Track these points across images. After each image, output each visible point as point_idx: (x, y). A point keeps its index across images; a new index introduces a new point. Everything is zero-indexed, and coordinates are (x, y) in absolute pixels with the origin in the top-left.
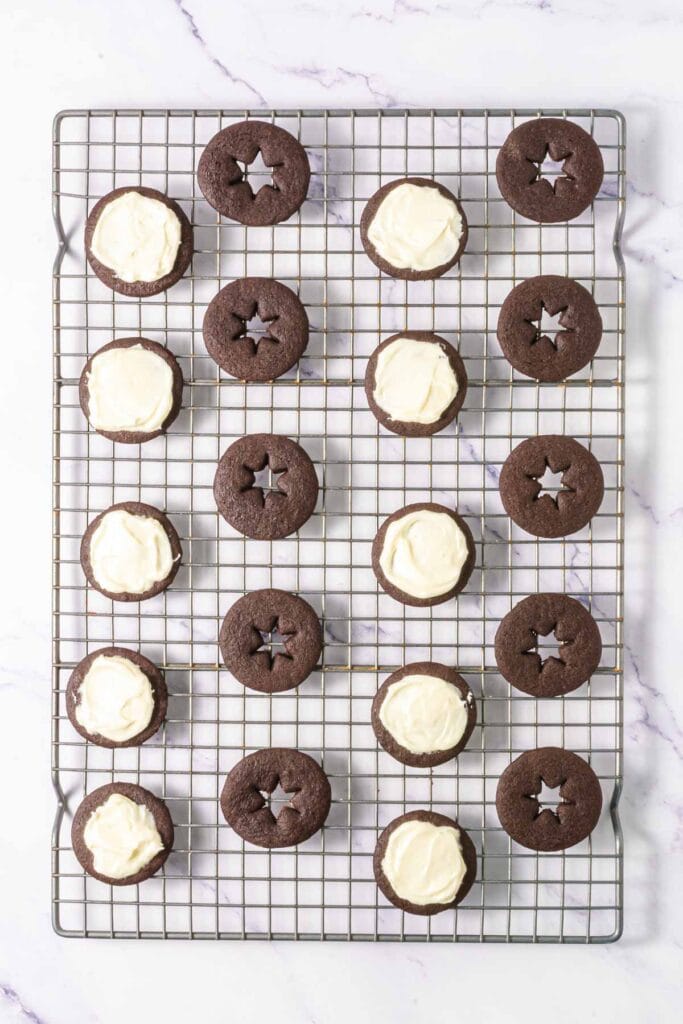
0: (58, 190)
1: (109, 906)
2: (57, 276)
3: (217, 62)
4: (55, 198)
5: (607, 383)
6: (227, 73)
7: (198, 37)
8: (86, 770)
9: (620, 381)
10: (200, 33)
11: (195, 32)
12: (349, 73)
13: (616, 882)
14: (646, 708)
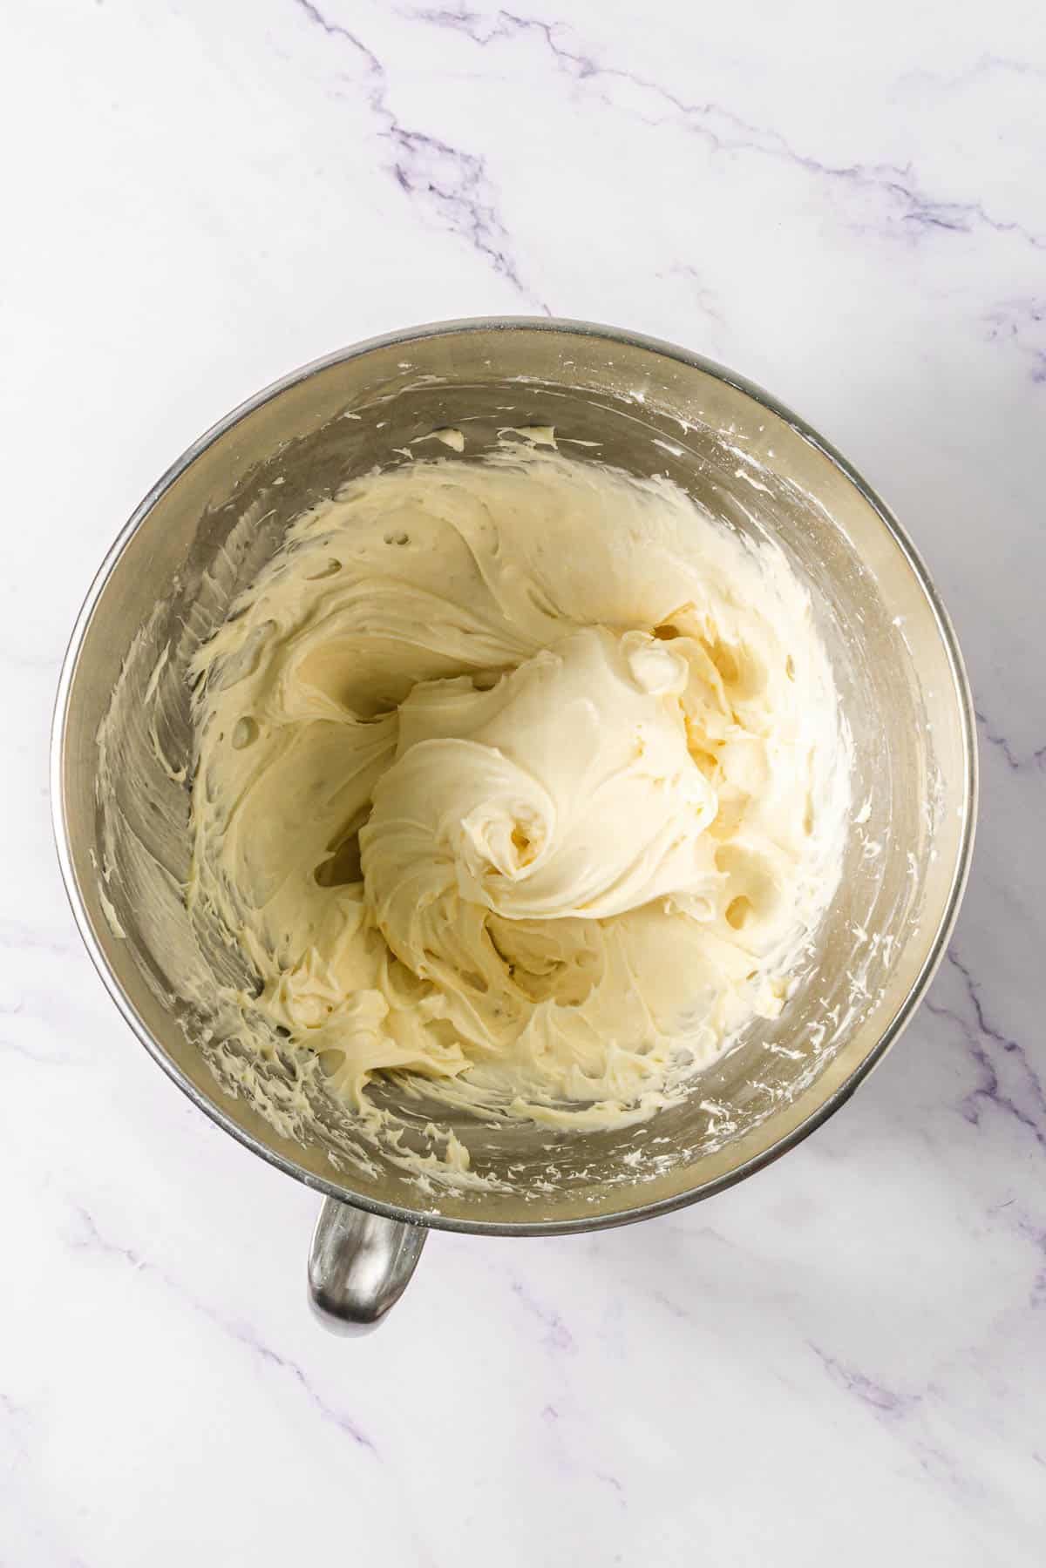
6: (318, 18)
14: (993, 1071)
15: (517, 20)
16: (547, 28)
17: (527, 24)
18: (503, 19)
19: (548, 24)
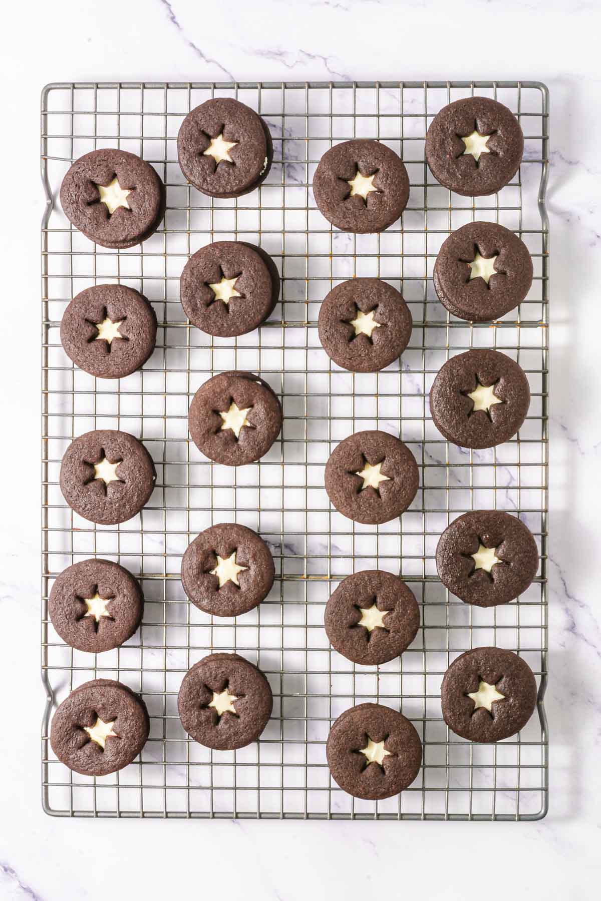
0: (46, 154)
1: (92, 789)
2: (45, 230)
3: (193, 46)
4: (43, 161)
5: (533, 324)
6: (202, 55)
7: (175, 23)
8: (72, 668)
9: (544, 322)
10: (177, 19)
11: (173, 19)
13: (542, 767)
14: (572, 618)
15: (309, 55)
16: (325, 59)
17: (314, 57)
18: (301, 54)
19: (325, 57)
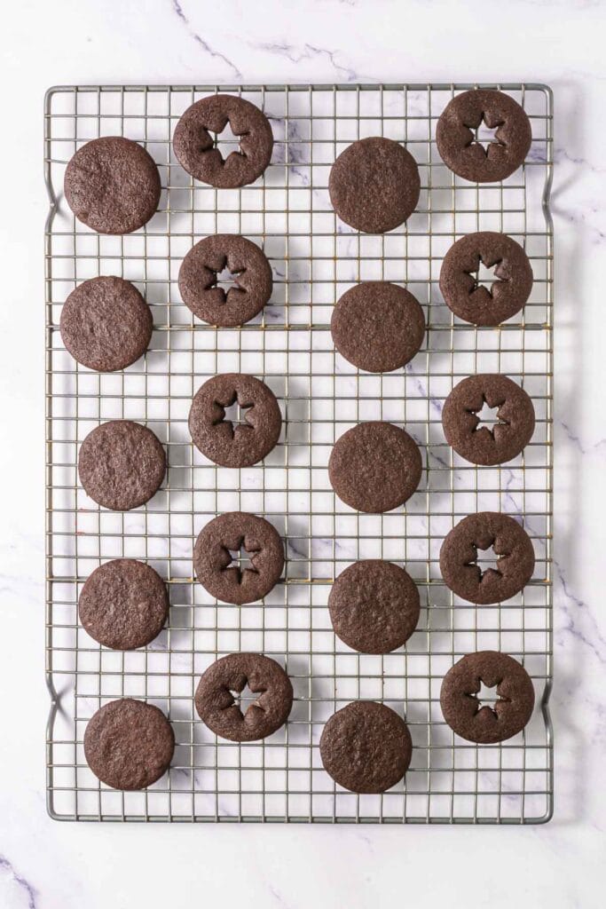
0: (49, 157)
1: (97, 793)
2: (49, 234)
3: (198, 38)
4: (47, 164)
5: (537, 327)
6: (207, 48)
7: (181, 15)
8: (76, 673)
9: (549, 325)
10: (183, 12)
11: (179, 11)
12: (315, 50)
13: (546, 770)
14: (572, 617)
16: (331, 54)
17: (320, 51)
18: (307, 49)
